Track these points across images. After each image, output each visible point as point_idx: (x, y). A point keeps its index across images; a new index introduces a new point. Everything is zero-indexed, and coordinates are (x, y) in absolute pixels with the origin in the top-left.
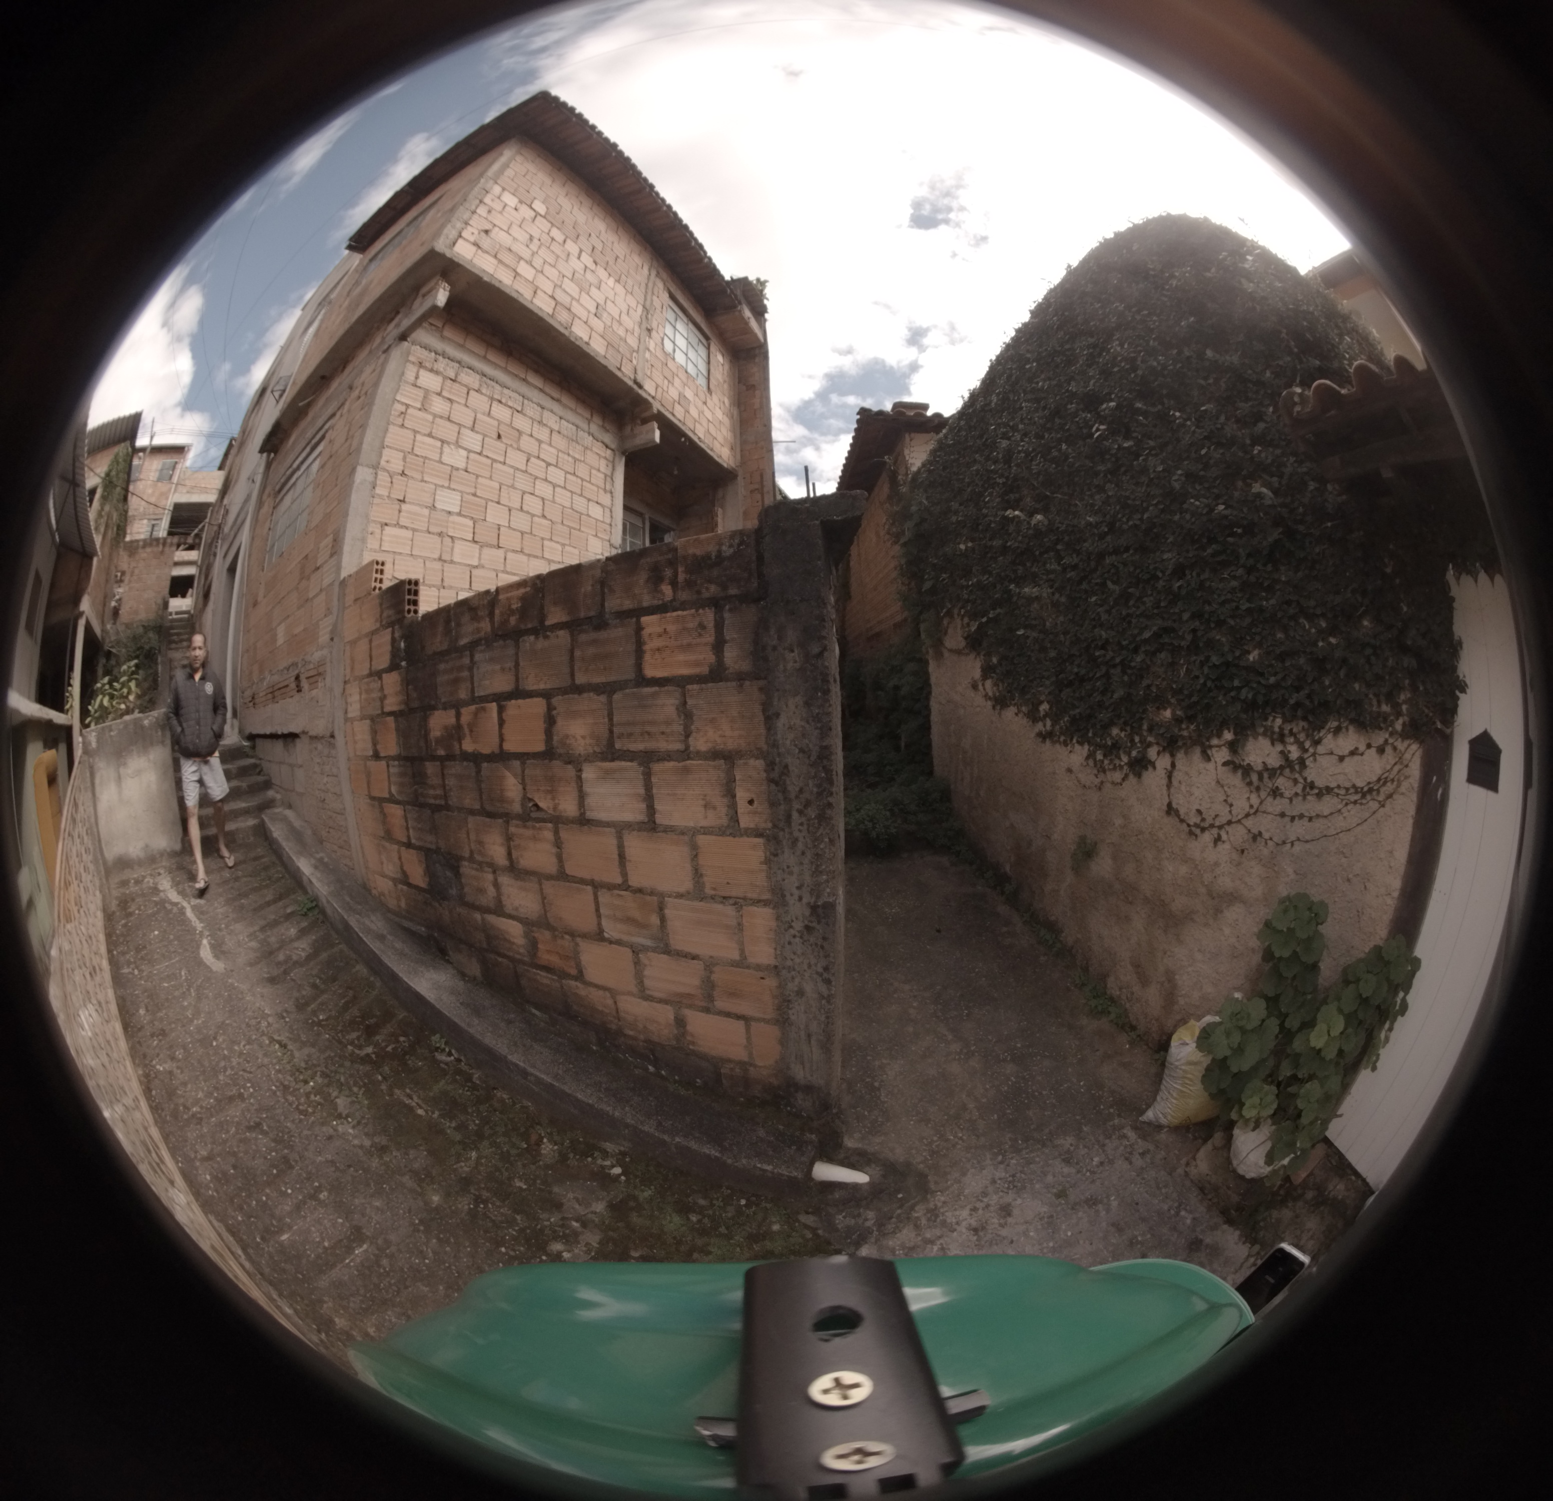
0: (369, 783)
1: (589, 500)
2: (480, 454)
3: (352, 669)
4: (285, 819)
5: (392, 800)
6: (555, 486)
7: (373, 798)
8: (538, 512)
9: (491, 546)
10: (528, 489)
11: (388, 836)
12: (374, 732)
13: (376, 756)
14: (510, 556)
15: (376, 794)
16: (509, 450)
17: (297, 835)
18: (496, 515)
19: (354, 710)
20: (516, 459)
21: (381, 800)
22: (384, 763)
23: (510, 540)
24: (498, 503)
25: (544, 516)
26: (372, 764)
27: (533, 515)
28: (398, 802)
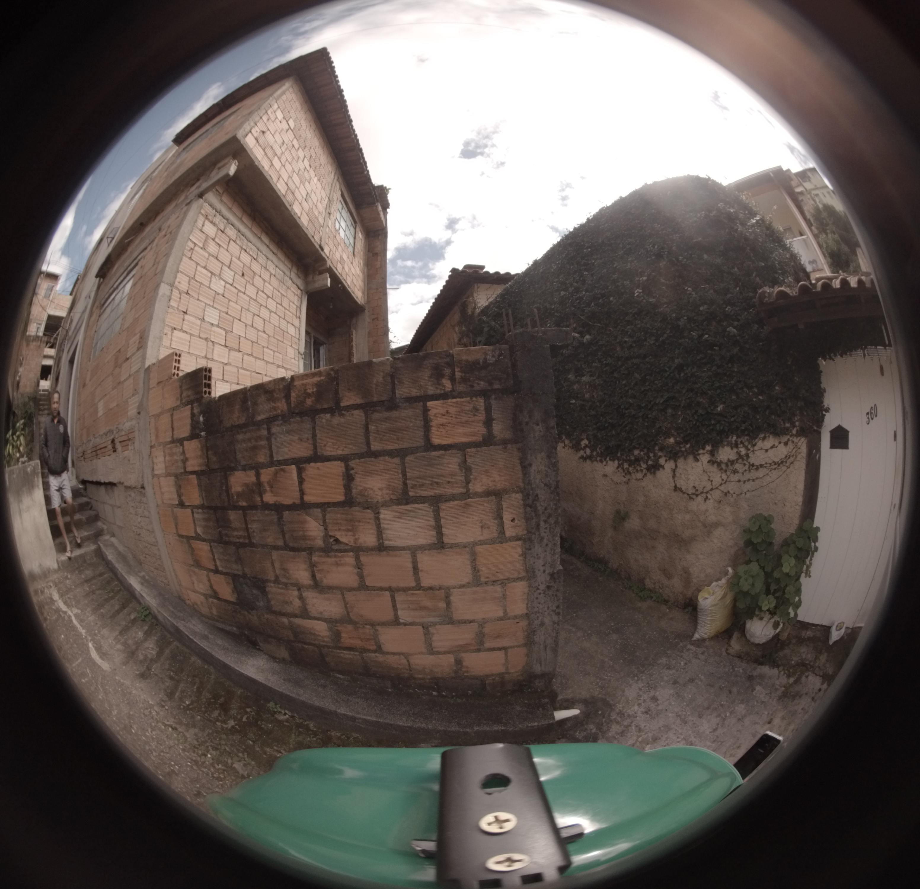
1: (288, 322)
2: (232, 285)
6: (271, 312)
8: (261, 328)
9: (234, 350)
10: (257, 312)
14: (246, 357)
15: (184, 533)
16: (248, 284)
18: (238, 329)
20: (251, 291)
23: (246, 347)
24: (240, 320)
25: (264, 332)
27: (259, 331)
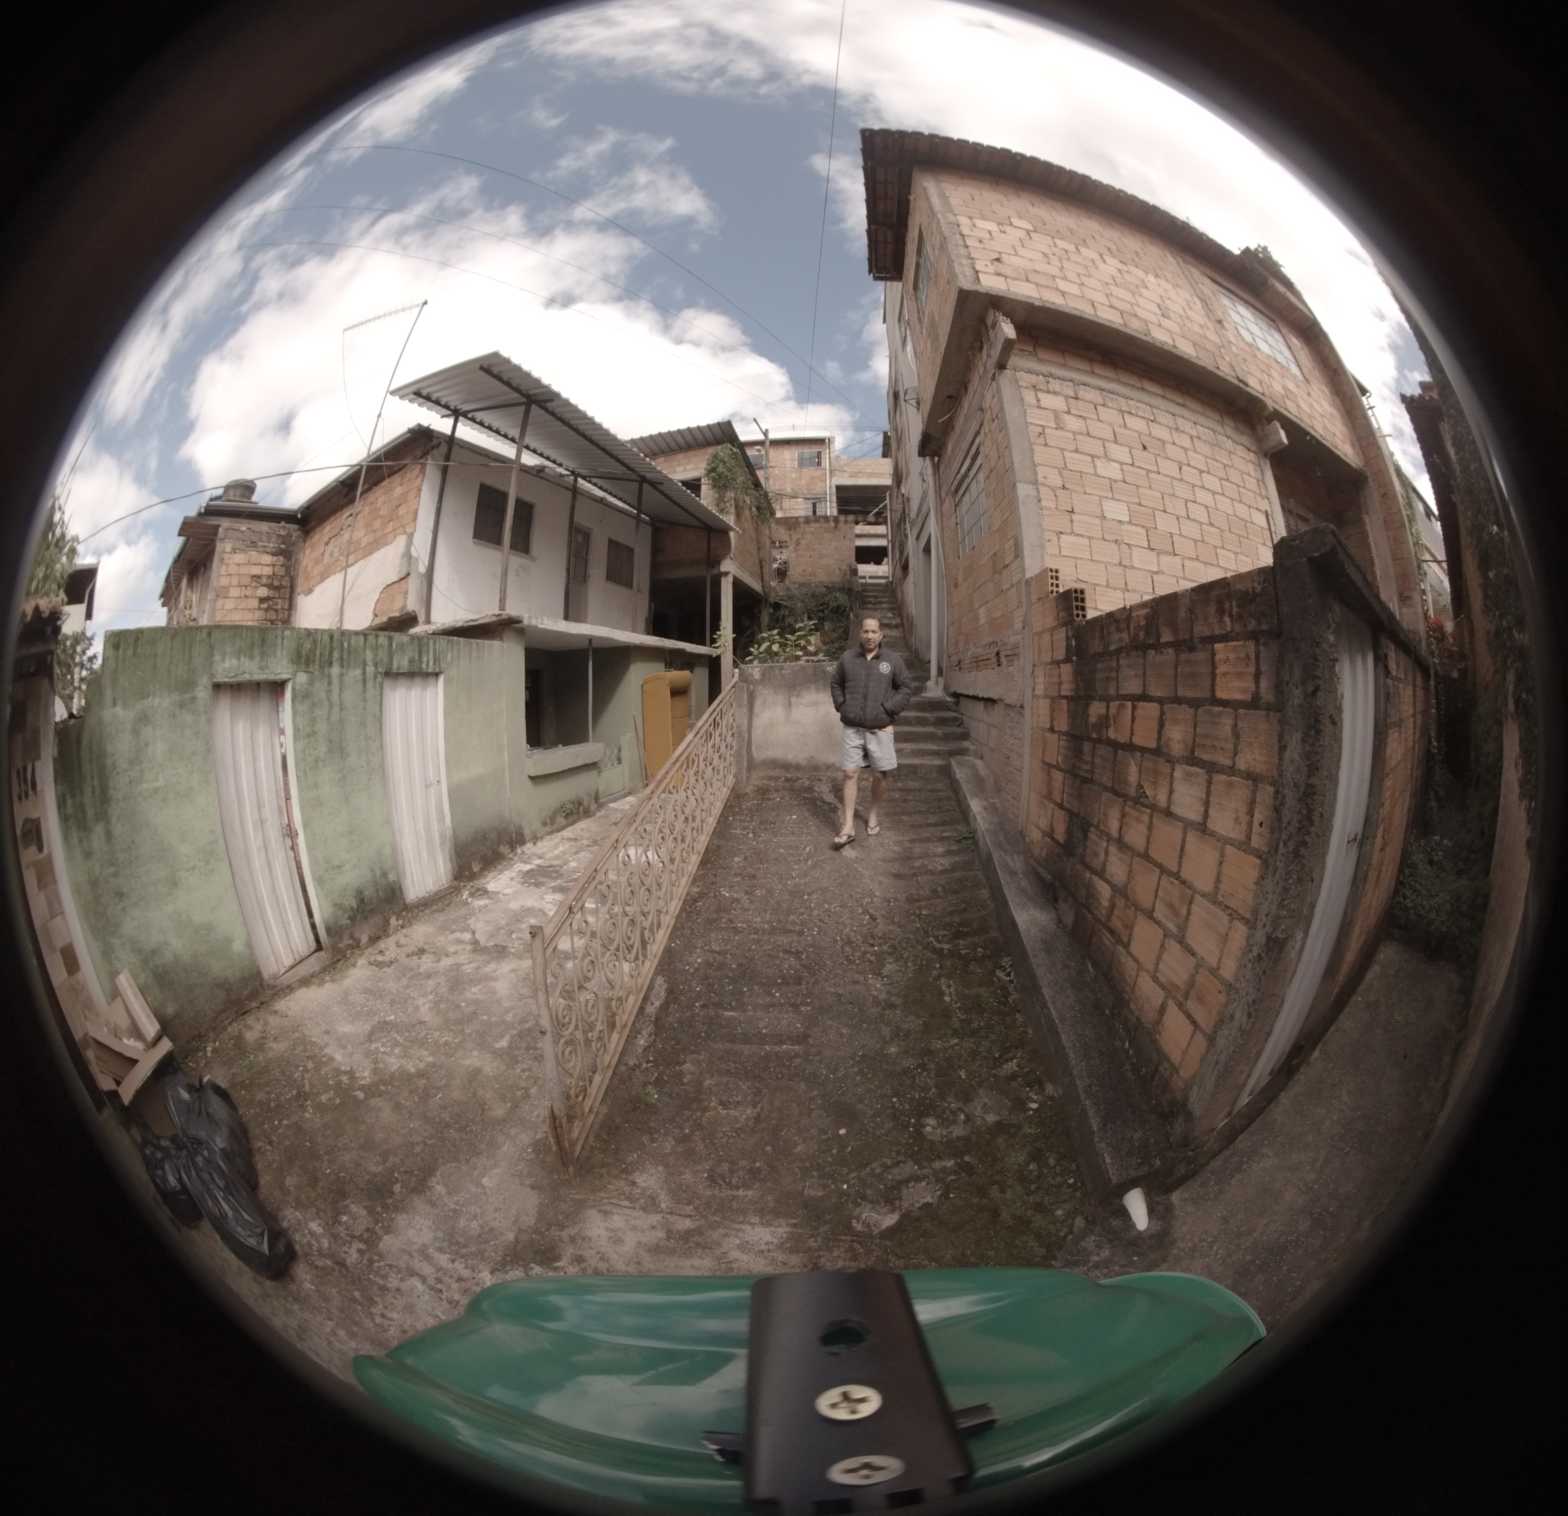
0: (1044, 751)
2: (1133, 465)
3: (1039, 655)
4: (973, 766)
5: (1057, 767)
7: (1045, 763)
9: (1166, 553)
11: (1049, 796)
12: (1052, 710)
13: (1052, 730)
14: (1187, 563)
15: (1047, 760)
16: (1159, 460)
17: (979, 783)
18: (1165, 524)
19: (1040, 690)
21: (1050, 766)
22: (1056, 736)
23: (1184, 547)
24: (1165, 511)
26: (1049, 735)
28: (1061, 770)
